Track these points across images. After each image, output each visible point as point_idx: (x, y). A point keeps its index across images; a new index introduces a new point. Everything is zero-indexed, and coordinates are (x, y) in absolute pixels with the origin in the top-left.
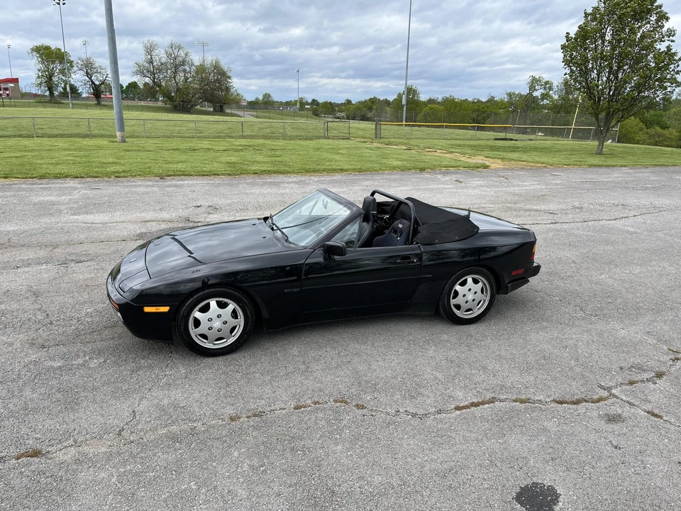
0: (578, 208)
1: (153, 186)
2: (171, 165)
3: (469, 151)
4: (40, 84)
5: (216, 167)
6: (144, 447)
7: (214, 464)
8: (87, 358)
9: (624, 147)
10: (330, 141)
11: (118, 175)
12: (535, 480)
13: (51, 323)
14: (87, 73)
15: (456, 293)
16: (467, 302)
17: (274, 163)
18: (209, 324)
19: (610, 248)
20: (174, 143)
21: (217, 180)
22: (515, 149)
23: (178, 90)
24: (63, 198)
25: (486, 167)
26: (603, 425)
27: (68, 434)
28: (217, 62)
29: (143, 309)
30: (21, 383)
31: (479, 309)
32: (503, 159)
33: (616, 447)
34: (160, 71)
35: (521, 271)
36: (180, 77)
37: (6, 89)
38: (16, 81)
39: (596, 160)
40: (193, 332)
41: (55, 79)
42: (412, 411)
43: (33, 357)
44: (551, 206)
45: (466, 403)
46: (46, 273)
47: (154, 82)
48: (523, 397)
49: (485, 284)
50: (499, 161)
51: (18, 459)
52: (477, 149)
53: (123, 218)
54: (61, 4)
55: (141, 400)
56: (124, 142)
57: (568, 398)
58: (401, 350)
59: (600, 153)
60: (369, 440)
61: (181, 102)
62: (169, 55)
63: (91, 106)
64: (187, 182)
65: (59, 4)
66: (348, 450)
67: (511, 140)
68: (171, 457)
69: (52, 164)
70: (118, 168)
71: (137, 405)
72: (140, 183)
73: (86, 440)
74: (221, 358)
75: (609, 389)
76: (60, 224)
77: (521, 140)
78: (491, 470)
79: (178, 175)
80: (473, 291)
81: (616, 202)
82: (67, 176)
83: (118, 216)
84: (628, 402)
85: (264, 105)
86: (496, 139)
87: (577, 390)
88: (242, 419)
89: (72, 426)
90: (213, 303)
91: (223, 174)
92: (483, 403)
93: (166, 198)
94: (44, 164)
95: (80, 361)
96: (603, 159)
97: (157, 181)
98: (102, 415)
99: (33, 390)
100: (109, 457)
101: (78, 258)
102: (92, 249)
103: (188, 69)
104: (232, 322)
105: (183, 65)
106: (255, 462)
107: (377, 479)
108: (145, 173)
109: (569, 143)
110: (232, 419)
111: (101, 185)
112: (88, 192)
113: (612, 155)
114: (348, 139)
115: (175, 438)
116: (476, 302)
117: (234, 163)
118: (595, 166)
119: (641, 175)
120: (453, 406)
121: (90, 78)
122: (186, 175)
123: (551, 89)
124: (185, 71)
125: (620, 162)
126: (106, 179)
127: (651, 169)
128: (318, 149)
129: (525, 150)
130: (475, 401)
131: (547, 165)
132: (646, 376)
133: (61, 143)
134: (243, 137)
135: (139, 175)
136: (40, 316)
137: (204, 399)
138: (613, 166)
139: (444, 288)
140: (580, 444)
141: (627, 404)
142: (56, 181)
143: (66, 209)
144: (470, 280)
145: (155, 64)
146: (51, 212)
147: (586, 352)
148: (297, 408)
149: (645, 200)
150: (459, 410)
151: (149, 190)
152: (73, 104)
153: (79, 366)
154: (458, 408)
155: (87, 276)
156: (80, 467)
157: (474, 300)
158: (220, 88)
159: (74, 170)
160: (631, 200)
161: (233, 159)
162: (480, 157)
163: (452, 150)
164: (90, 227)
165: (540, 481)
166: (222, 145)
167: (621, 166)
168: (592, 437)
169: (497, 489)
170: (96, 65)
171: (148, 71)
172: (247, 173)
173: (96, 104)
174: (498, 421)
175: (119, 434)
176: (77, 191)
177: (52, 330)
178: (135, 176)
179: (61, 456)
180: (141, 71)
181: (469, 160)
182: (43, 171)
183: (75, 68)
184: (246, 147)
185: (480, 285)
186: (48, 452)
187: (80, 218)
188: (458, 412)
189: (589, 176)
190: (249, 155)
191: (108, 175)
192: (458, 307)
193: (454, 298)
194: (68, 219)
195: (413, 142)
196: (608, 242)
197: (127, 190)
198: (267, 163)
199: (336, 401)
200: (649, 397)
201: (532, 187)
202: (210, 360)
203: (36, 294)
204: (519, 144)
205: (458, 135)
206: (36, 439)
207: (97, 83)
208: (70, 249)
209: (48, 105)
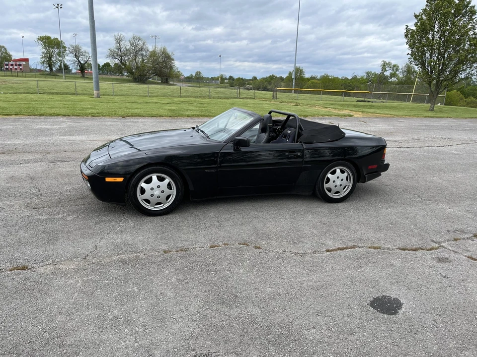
0: (416, 139)
1: (117, 122)
2: (130, 110)
3: (339, 107)
4: (43, 62)
5: (162, 112)
6: (102, 266)
7: (151, 277)
8: (65, 215)
9: (449, 108)
10: (241, 100)
11: (93, 115)
12: (384, 294)
13: (41, 195)
14: (76, 55)
15: (328, 180)
16: (336, 186)
17: (202, 111)
18: (152, 192)
19: (439, 162)
20: (133, 99)
21: (162, 119)
22: (371, 107)
23: (137, 68)
24: (55, 127)
25: (351, 116)
26: (435, 263)
27: (48, 257)
28: (164, 49)
29: (105, 180)
30: (17, 227)
31: (344, 192)
32: (362, 112)
33: (445, 277)
34: (126, 55)
35: (375, 166)
36: (139, 59)
37: (20, 65)
38: (27, 60)
39: (430, 114)
40: (140, 197)
41: (53, 59)
42: (294, 251)
43: (27, 213)
44: (397, 138)
45: (334, 248)
46: (40, 167)
47: (121, 62)
48: (376, 245)
49: (349, 174)
50: (360, 113)
51: (11, 271)
52: (344, 106)
53: (95, 139)
54: (59, 7)
55: (101, 239)
56: (99, 97)
57: (408, 247)
58: (288, 216)
59: (432, 110)
60: (263, 267)
61: (139, 76)
62: (132, 44)
63: (77, 78)
64: (141, 120)
65: (58, 8)
66: (248, 272)
67: (369, 101)
68: (121, 272)
69: (49, 108)
70: (93, 111)
71: (98, 242)
72: (108, 120)
73: (61, 261)
74: (159, 217)
75: (439, 243)
76: (52, 141)
77: (376, 102)
78: (352, 287)
79: (134, 116)
80: (340, 179)
81: (444, 137)
82: (58, 115)
83: (92, 137)
84: (453, 251)
85: (197, 79)
86: (358, 101)
87: (415, 242)
88: (172, 252)
89: (51, 253)
90: (154, 177)
91: (166, 116)
92: (347, 248)
93: (126, 128)
94: (43, 107)
95: (60, 216)
96: (435, 113)
97: (120, 119)
98: (74, 247)
99: (26, 232)
100: (77, 271)
101: (63, 159)
102: (73, 155)
103: (145, 54)
104: (168, 192)
105: (141, 51)
106: (181, 277)
107: (268, 290)
108: (112, 114)
109: (410, 104)
110: (165, 252)
111: (81, 121)
112: (72, 124)
113: (441, 111)
114: (254, 99)
115: (124, 262)
116: (343, 187)
117: (174, 110)
118: (428, 117)
119: (461, 123)
120: (325, 250)
121: (78, 59)
122: (140, 116)
123: (397, 70)
124: (142, 55)
125: (446, 115)
126: (85, 117)
127: (468, 120)
128: (233, 104)
129: (379, 108)
130: (341, 247)
131: (394, 116)
132: (466, 236)
133: (56, 97)
134: (181, 96)
135: (108, 115)
136: (34, 191)
137: (146, 240)
138: (442, 117)
139: (319, 176)
140: (418, 274)
141: (452, 252)
142: (51, 117)
143: (56, 133)
144: (338, 171)
145: (122, 50)
146: (46, 134)
147: (423, 221)
148: (211, 247)
149: (464, 136)
150: (329, 252)
151: (114, 123)
152: (65, 76)
153: (59, 219)
154: (328, 251)
155: (68, 169)
156: (55, 276)
157: (341, 185)
158: (166, 67)
159: (63, 111)
160: (455, 135)
161: (173, 108)
162: (346, 111)
163: (326, 106)
164: (72, 143)
165: (388, 295)
166: (167, 100)
167: (447, 117)
168: (427, 271)
169: (356, 298)
170: (82, 50)
171: (117, 55)
172: (182, 116)
173: (81, 77)
174: (357, 259)
175: (85, 258)
176: (65, 123)
177: (41, 199)
178: (105, 116)
179: (42, 270)
180: (113, 55)
181: (339, 112)
182: (42, 112)
183: (67, 52)
184: (183, 102)
185: (346, 174)
186: (33, 267)
187: (66, 138)
188: (328, 253)
189: (424, 122)
190: (185, 106)
191: (87, 115)
192: (330, 190)
193: (327, 183)
194: (57, 138)
195: (298, 101)
196: (438, 159)
197: (99, 123)
198: (197, 110)
199: (240, 244)
200: (469, 248)
201: (384, 127)
202: (152, 218)
203: (32, 179)
204: (374, 104)
205: (332, 98)
206: (25, 259)
207: (82, 62)
208: (58, 155)
209: (48, 76)
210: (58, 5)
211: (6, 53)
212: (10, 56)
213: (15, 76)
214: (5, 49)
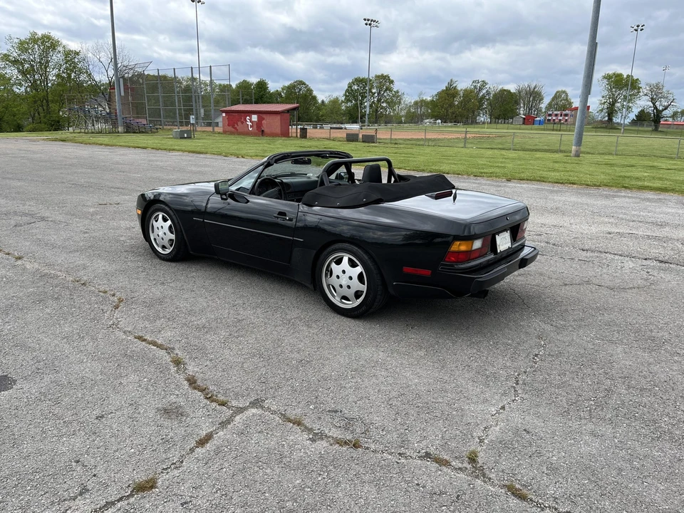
4: (602, 110)
14: (652, 99)
16: (341, 286)
18: (158, 232)
35: (425, 272)
37: (566, 115)
40: (152, 235)
54: (639, 30)
56: (578, 156)
65: (636, 30)
80: (347, 274)
84: (227, 420)
90: (161, 216)
92: (157, 345)
104: (169, 235)
116: (352, 291)
121: (654, 104)
144: (345, 260)
150: (137, 338)
152: (624, 129)
157: (349, 287)
170: (665, 90)
183: (641, 94)
207: (660, 108)
209: (602, 130)
210: (638, 26)
211: (567, 100)
212: (570, 104)
213: (557, 130)
214: (567, 95)
